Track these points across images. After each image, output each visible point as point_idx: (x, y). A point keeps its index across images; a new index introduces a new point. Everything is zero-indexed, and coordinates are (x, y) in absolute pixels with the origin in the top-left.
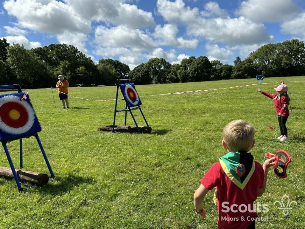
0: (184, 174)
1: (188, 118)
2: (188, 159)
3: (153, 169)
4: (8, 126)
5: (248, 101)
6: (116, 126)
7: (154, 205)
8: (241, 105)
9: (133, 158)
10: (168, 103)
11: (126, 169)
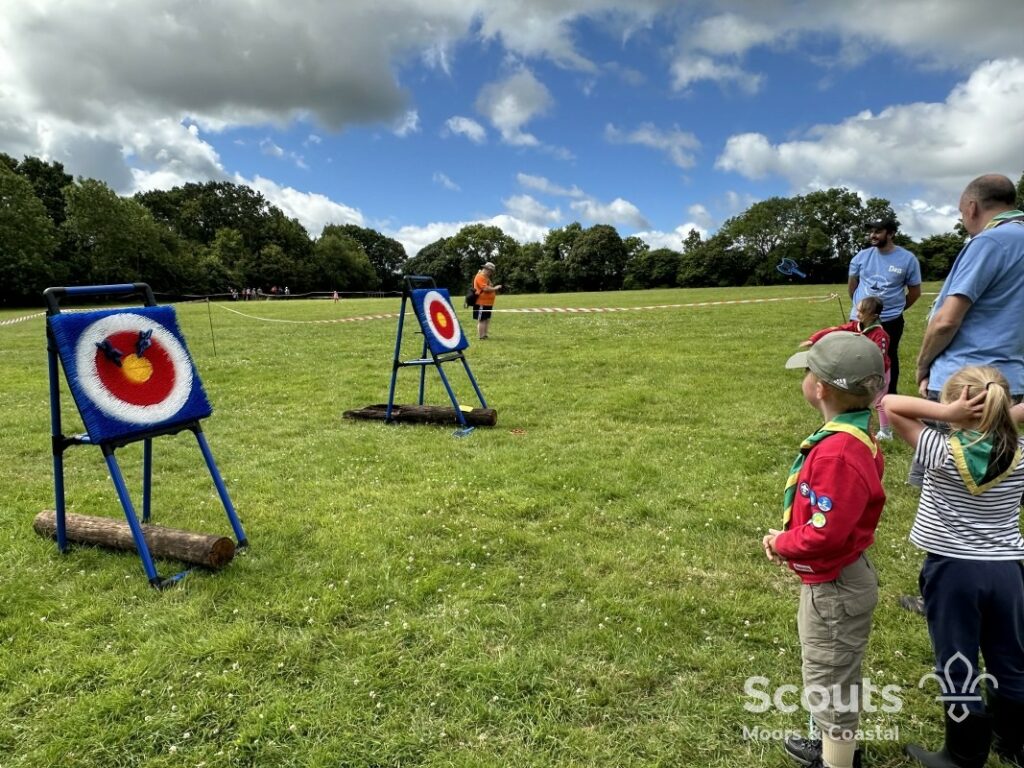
0: (610, 538)
1: (589, 387)
2: (613, 496)
3: (523, 526)
4: (120, 402)
5: (737, 343)
6: (396, 407)
7: (544, 624)
8: (722, 354)
9: (461, 495)
10: (527, 345)
11: (447, 526)
